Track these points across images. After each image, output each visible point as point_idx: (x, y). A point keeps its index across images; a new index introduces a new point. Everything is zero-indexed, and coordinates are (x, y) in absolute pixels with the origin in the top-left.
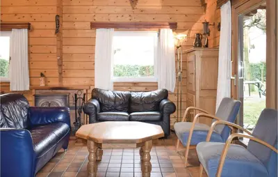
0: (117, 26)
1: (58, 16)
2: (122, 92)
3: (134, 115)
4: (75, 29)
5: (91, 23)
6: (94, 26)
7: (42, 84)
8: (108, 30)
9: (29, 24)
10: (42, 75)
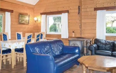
0: (107, 8)
1: (79, 6)
2: (110, 41)
3: (114, 53)
4: (87, 11)
5: (95, 8)
6: (96, 9)
7: (73, 36)
8: (103, 10)
9: (68, 11)
10: (73, 32)
